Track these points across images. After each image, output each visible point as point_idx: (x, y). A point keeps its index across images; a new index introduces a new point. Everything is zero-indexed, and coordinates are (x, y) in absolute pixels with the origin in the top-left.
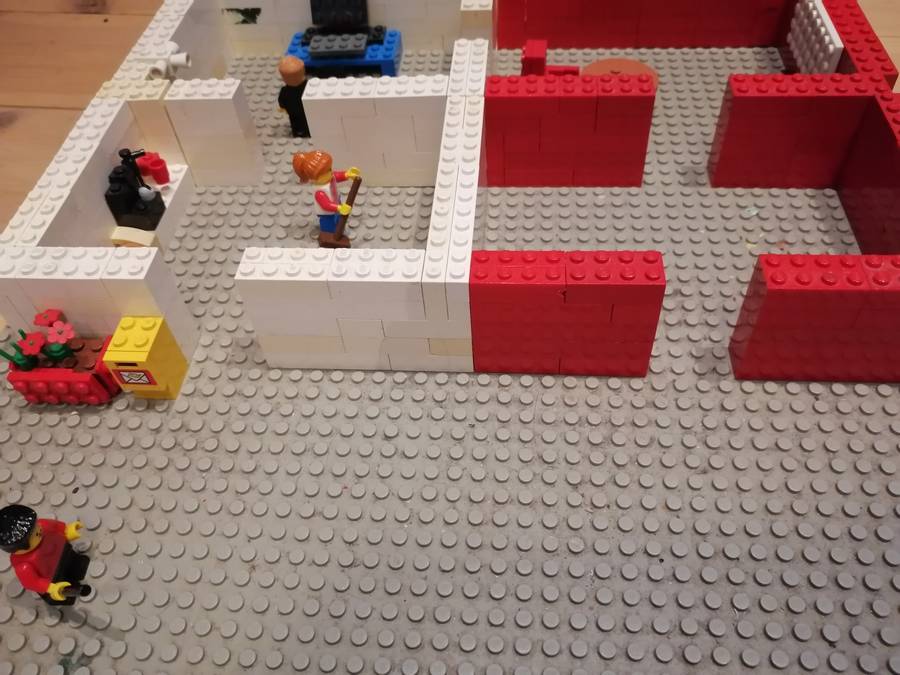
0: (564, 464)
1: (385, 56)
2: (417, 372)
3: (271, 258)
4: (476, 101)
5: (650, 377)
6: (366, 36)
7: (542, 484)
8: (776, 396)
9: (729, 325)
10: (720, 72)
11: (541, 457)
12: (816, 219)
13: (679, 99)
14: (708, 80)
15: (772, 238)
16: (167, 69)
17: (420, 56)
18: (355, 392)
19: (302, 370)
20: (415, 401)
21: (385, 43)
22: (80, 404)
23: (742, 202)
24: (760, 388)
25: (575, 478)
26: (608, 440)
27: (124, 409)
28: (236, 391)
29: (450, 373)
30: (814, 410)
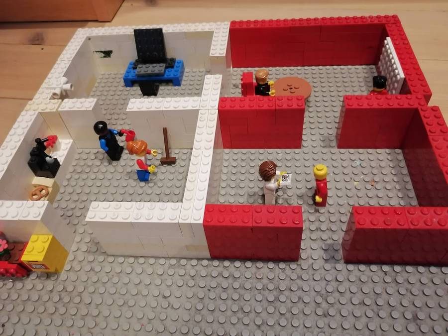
0: (254, 313)
1: (174, 75)
2: (181, 258)
3: (104, 208)
4: (214, 112)
5: (301, 262)
6: (164, 65)
7: (242, 324)
8: (365, 273)
9: (342, 230)
11: (243, 309)
13: (323, 96)
15: (367, 179)
16: (61, 93)
17: (193, 72)
18: (150, 270)
19: (124, 256)
20: (180, 276)
22: (13, 277)
23: (353, 157)
24: (356, 268)
25: (259, 322)
26: (277, 299)
27: (35, 279)
28: (91, 269)
29: (199, 259)
30: (384, 281)
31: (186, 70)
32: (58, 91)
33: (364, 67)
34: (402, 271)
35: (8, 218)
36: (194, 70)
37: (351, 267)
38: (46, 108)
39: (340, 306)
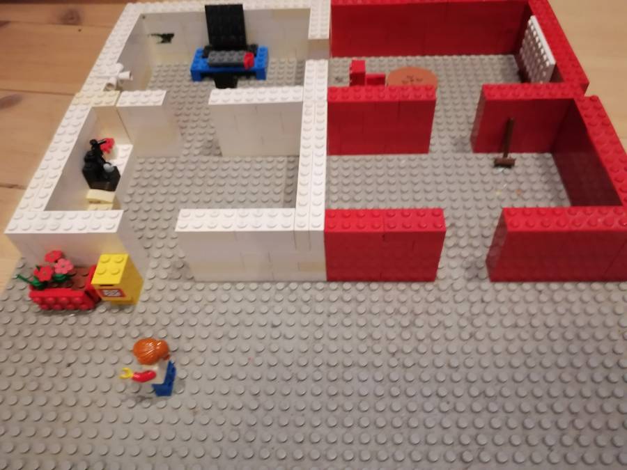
1: (258, 65)
2: (290, 282)
3: (198, 217)
4: (322, 105)
7: (372, 353)
8: (515, 292)
9: (486, 246)
11: (371, 336)
12: (539, 174)
13: (451, 92)
14: (469, 78)
15: (513, 187)
17: (281, 63)
18: (252, 297)
19: (217, 282)
20: (290, 301)
21: (258, 55)
22: (76, 309)
24: (505, 287)
25: (393, 349)
26: (413, 324)
27: (105, 312)
28: (175, 298)
29: (312, 282)
30: (539, 300)
31: (272, 60)
32: (113, 81)
33: (500, 56)
34: (559, 289)
35: (74, 231)
36: (283, 60)
37: (499, 286)
38: (101, 102)
39: (489, 330)
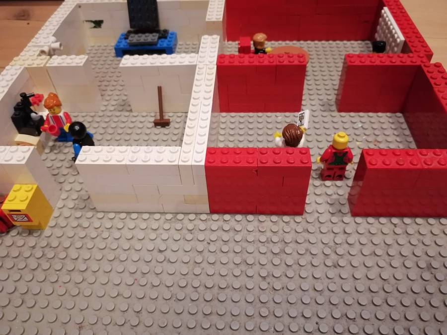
0: (258, 265)
1: (167, 45)
2: (178, 213)
3: (96, 152)
4: (212, 67)
5: (305, 215)
6: (158, 35)
7: (246, 276)
8: (374, 225)
9: (348, 186)
10: (342, 53)
11: (246, 261)
12: (392, 129)
13: (320, 67)
14: (335, 57)
15: (370, 139)
16: (49, 51)
17: (187, 45)
18: (144, 225)
19: (115, 212)
20: (176, 230)
21: (168, 38)
23: (354, 120)
24: (365, 221)
25: (264, 274)
26: (283, 251)
27: (16, 236)
28: (78, 225)
29: (197, 214)
30: (395, 233)
31: (180, 42)
32: (46, 49)
33: (359, 42)
34: (412, 223)
36: (188, 43)
37: (359, 220)
39: (350, 257)
